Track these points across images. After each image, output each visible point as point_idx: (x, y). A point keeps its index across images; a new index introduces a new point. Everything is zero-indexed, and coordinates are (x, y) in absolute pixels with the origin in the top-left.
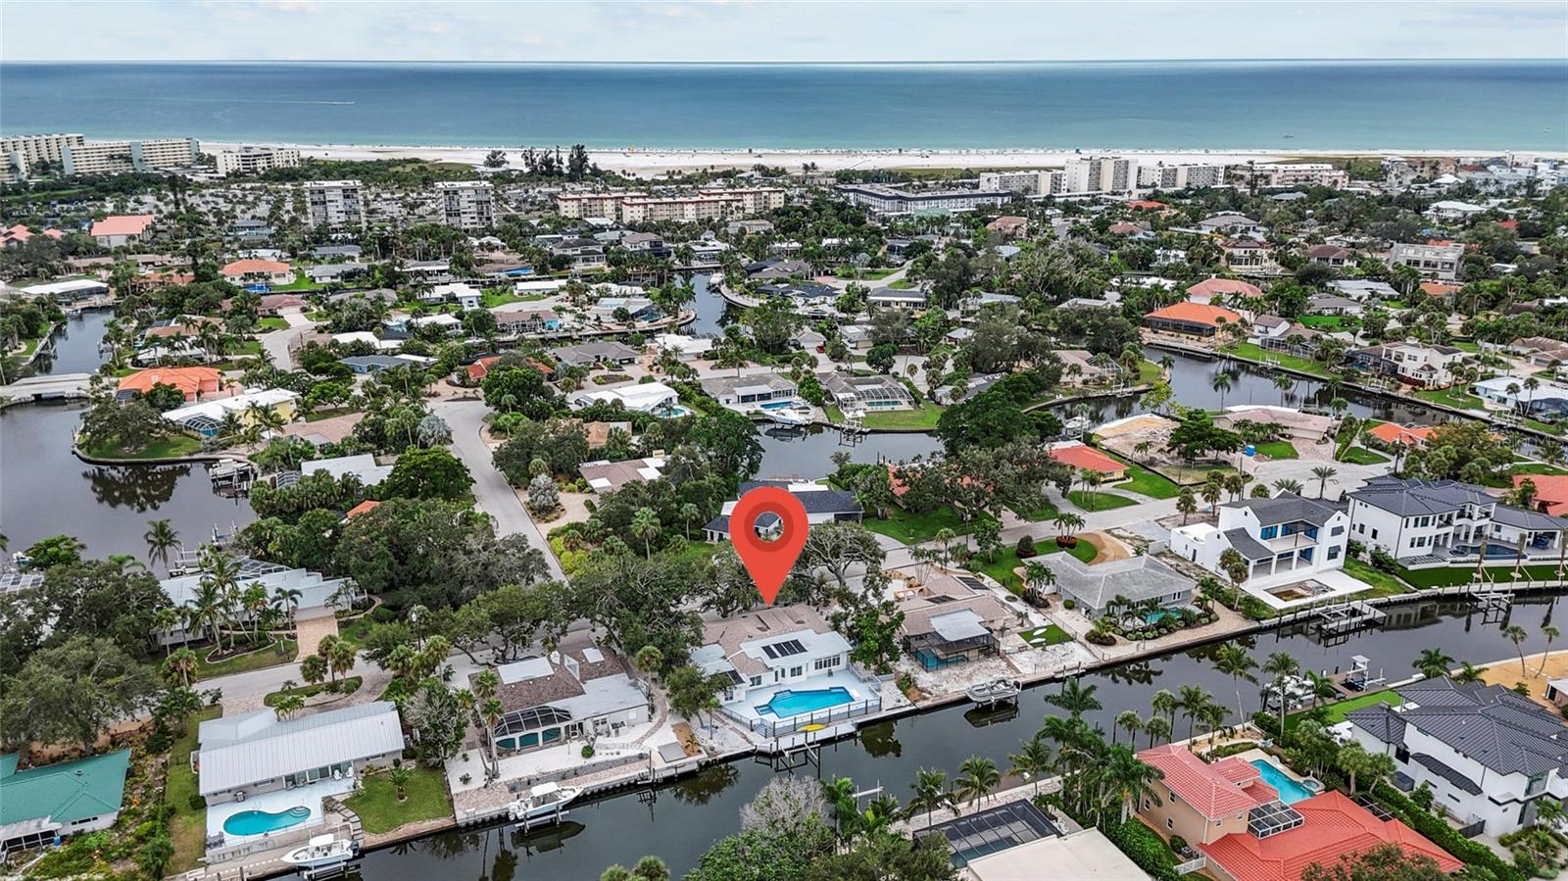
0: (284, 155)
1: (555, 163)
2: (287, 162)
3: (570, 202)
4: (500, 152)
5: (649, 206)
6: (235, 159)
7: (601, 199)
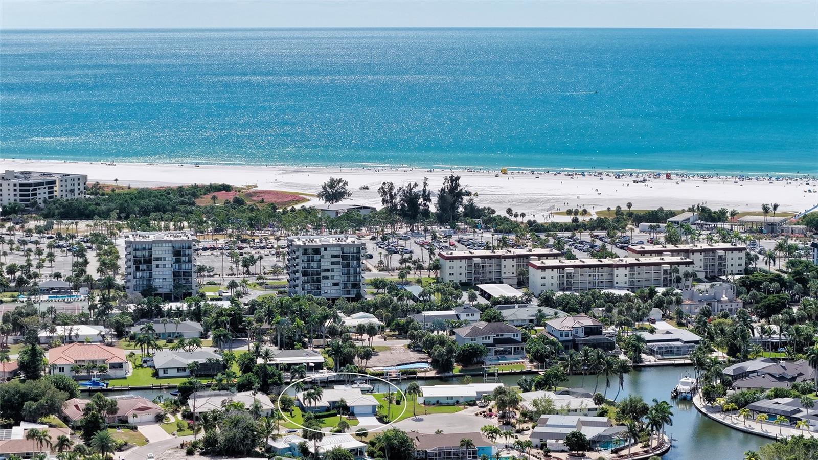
0: (69, 183)
1: (421, 201)
2: (72, 191)
3: (457, 262)
4: (340, 181)
5: (569, 270)
6: (12, 188)
7: (499, 257)
